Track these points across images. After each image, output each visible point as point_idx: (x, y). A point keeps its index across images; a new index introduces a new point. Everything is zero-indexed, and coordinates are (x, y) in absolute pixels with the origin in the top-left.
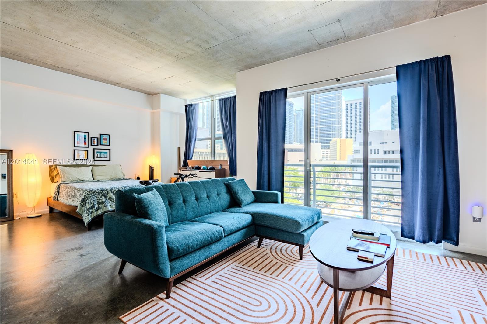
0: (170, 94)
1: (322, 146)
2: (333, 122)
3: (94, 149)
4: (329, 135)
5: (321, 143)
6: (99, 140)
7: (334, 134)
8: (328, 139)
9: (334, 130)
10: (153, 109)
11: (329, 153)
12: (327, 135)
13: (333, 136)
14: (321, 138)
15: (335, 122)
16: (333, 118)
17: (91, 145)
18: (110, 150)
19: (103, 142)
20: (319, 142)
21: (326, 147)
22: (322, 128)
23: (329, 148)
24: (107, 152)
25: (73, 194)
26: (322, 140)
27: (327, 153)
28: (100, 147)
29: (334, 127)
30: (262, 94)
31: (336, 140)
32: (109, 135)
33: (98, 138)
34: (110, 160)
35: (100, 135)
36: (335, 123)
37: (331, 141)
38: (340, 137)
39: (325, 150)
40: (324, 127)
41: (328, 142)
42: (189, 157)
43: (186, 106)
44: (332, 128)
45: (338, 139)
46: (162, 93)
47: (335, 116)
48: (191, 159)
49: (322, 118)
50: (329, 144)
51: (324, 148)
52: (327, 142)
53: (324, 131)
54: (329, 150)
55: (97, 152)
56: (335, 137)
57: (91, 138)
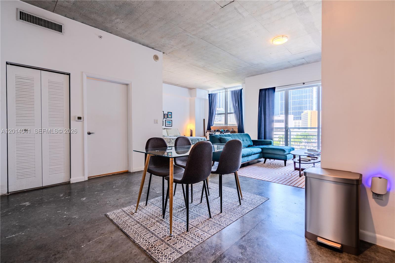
0: (201, 88)
1: (294, 117)
2: (304, 96)
3: (166, 120)
4: (301, 108)
5: (293, 115)
6: (168, 115)
7: (305, 107)
8: (300, 111)
9: (305, 104)
10: (191, 97)
11: (301, 123)
12: (299, 108)
13: (304, 109)
14: (293, 110)
15: (306, 96)
16: (304, 93)
17: (165, 118)
18: (172, 120)
19: (169, 116)
20: (291, 114)
21: (298, 118)
22: (294, 102)
23: (301, 119)
24: (170, 122)
25: (169, 141)
26: (294, 112)
27: (299, 123)
28: (168, 119)
29: (305, 101)
30: (261, 90)
31: (308, 112)
32: (172, 113)
33: (167, 114)
34: (172, 126)
35: (168, 112)
36: (306, 98)
37: (302, 113)
38: (311, 109)
39: (297, 121)
40: (296, 101)
41: (300, 113)
42: (211, 125)
43: (209, 95)
44: (303, 101)
45: (309, 112)
46: (198, 88)
47: (306, 91)
48: (212, 126)
49: (294, 94)
50: (301, 115)
51: (296, 119)
52: (298, 114)
53: (296, 104)
54: (300, 121)
55: (167, 122)
56: (306, 110)
57: (165, 114)
